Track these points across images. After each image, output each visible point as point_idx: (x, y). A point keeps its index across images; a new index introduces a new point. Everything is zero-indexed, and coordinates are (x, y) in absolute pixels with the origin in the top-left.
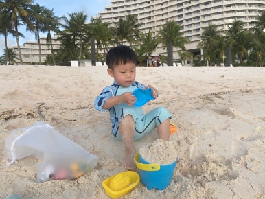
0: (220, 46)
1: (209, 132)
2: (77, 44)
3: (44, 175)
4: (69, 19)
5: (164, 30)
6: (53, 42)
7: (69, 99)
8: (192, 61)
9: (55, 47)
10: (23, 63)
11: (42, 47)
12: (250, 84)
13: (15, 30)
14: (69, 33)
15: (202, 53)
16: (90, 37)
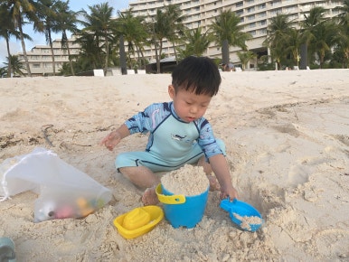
0: (293, 42)
1: (263, 156)
2: (102, 47)
3: (42, 214)
5: (218, 24)
6: (70, 46)
7: (87, 119)
8: (255, 65)
9: (72, 52)
10: (32, 75)
11: (56, 52)
12: (329, 93)
13: (18, 30)
14: (90, 32)
15: (269, 53)
16: (118, 36)
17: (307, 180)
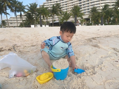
0: (99, 16)
2: (34, 17)
3: (12, 75)
4: (29, 6)
5: (73, 10)
6: (23, 17)
7: (28, 42)
8: (86, 24)
9: (24, 19)
10: (10, 27)
11: (18, 19)
13: (5, 12)
14: (30, 12)
15: (90, 20)
16: (39, 14)
17: (102, 63)
